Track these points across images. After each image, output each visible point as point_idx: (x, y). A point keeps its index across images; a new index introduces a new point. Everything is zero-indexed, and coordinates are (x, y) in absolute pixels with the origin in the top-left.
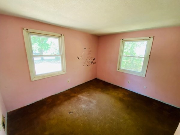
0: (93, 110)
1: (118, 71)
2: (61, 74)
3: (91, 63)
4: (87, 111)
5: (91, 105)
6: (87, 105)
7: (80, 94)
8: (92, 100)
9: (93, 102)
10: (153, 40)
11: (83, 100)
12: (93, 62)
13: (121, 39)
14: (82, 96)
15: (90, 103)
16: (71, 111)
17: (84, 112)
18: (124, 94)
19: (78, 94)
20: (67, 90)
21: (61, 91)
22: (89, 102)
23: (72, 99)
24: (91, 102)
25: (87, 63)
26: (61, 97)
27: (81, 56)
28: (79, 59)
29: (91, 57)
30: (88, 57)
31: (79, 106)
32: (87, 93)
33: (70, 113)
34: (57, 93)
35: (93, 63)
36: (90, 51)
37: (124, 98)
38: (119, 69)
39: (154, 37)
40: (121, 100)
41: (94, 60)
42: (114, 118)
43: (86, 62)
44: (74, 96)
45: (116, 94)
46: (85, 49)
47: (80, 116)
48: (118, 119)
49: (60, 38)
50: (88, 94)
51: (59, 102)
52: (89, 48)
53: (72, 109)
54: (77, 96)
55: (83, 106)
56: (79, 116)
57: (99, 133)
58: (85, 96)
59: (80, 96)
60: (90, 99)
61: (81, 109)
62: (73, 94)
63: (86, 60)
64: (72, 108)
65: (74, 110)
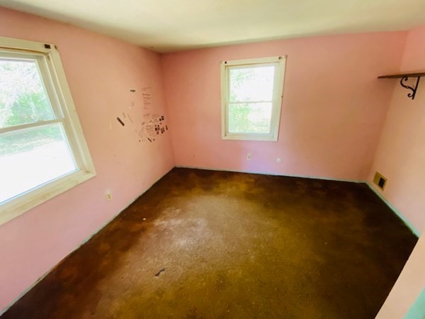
0: (210, 240)
1: (224, 138)
2: (80, 182)
3: (156, 129)
4: (198, 249)
5: (199, 230)
6: (190, 236)
7: (156, 219)
8: (195, 220)
9: (199, 223)
10: (284, 63)
11: (171, 228)
12: (161, 127)
13: (221, 62)
14: (165, 219)
15: (193, 228)
16: (159, 267)
17: (191, 255)
18: (247, 183)
19: (152, 220)
20: (111, 223)
21: (96, 231)
22: (189, 227)
23: (142, 239)
24: (194, 225)
25: (145, 132)
26: (104, 247)
27: (126, 115)
28: (123, 125)
29: (154, 115)
30: (145, 115)
31: (172, 246)
32: (173, 208)
33: (157, 275)
34: (83, 243)
35: (160, 131)
36: (148, 98)
37: (252, 192)
38: (226, 135)
39: (286, 56)
40: (248, 197)
41: (162, 121)
42: (255, 236)
43: (142, 130)
44: (143, 230)
45: (234, 188)
46: (134, 91)
47: (189, 268)
48: (262, 234)
49: (42, 57)
50: (178, 211)
51: (105, 263)
52: (144, 89)
53: (157, 263)
54: (153, 226)
55: (182, 242)
56: (184, 269)
57: (247, 280)
58: (172, 218)
59: (157, 222)
60: (190, 219)
61: (182, 251)
62: (138, 226)
63: (143, 124)
64: (156, 260)
65: (166, 262)
